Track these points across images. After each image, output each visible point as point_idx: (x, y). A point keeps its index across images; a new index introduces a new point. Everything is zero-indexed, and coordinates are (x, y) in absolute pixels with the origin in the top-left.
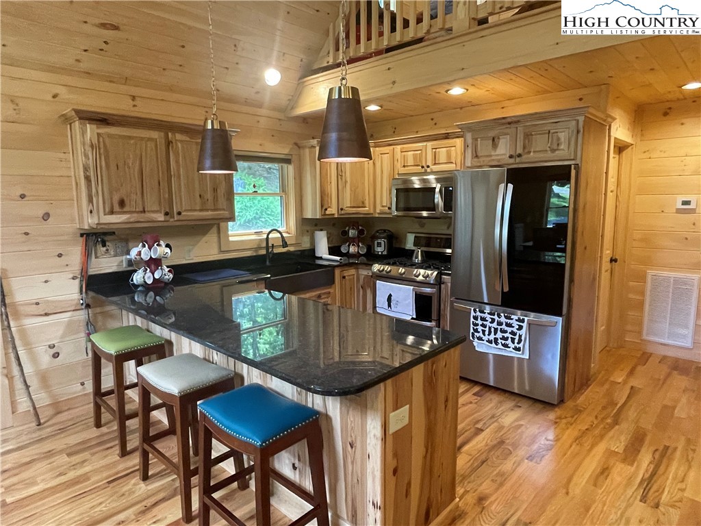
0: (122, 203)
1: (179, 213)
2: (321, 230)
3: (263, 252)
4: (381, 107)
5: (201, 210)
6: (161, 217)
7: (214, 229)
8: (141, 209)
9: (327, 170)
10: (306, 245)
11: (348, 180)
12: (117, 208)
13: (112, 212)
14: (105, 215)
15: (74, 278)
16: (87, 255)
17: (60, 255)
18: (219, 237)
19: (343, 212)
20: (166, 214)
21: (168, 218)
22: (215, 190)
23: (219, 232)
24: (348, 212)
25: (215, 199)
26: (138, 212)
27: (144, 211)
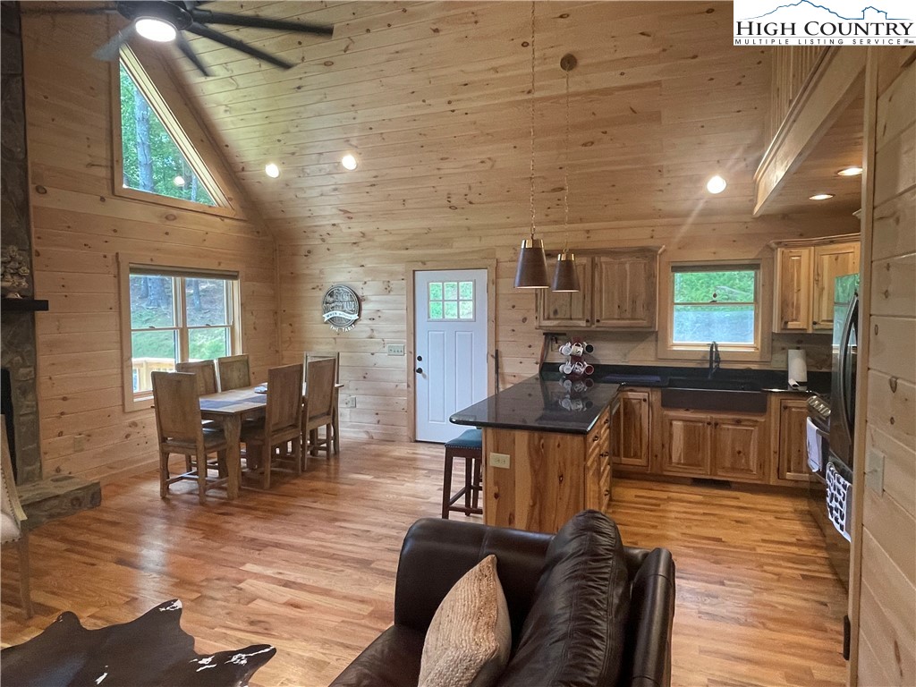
0: (556, 312)
1: (598, 321)
2: (798, 348)
4: (834, 195)
5: (619, 319)
6: (583, 323)
8: (569, 317)
11: (826, 286)
12: (552, 316)
13: (549, 319)
14: (544, 319)
15: (537, 363)
17: (530, 346)
18: (657, 345)
19: (816, 327)
20: (587, 321)
21: (589, 324)
22: (634, 302)
23: (657, 341)
24: (822, 327)
25: (634, 310)
26: (567, 319)
27: (571, 319)
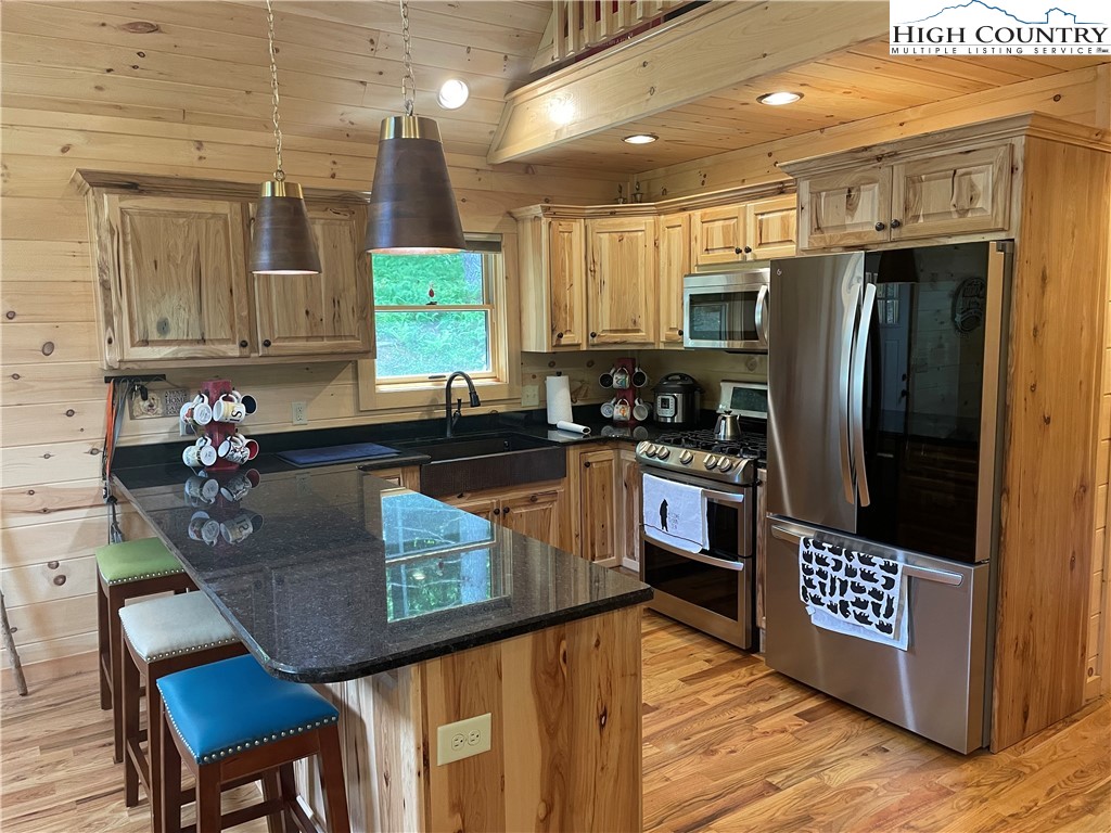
0: (163, 326)
1: (267, 344)
2: (559, 374)
3: (442, 413)
4: (656, 138)
5: (308, 338)
6: (233, 350)
7: (348, 372)
8: (199, 337)
9: (563, 261)
10: (530, 402)
11: (607, 280)
12: (154, 335)
13: (146, 343)
14: (133, 345)
15: (93, 452)
16: (115, 412)
17: (70, 413)
18: (357, 386)
19: (595, 340)
20: (243, 344)
21: (246, 351)
22: (336, 302)
23: (356, 378)
24: (603, 340)
25: (337, 318)
26: (191, 342)
27: (203, 341)
